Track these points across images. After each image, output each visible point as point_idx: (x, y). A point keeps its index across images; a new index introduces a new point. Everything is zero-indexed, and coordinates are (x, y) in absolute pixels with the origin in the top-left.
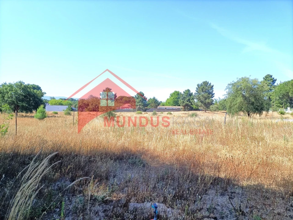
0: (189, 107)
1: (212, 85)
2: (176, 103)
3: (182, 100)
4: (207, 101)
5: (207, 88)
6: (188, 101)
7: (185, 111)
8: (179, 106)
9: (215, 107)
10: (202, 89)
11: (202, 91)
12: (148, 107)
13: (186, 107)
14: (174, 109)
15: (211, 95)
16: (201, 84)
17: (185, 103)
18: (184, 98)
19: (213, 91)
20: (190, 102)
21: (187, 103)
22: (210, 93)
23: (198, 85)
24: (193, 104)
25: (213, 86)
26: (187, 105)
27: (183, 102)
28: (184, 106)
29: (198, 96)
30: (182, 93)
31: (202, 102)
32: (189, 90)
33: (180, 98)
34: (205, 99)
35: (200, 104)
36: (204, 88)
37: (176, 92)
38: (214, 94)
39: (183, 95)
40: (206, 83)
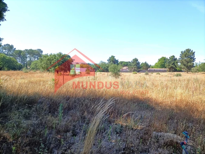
0: (173, 69)
1: (193, 51)
2: (163, 66)
3: (168, 64)
4: (189, 64)
5: (189, 54)
6: (172, 65)
7: (170, 72)
8: (166, 68)
9: (195, 69)
10: (185, 55)
11: (185, 56)
12: (141, 69)
13: (171, 69)
14: (161, 71)
15: (193, 59)
16: (185, 51)
17: (170, 66)
18: (170, 62)
19: (194, 56)
20: (174, 65)
21: (172, 66)
22: (191, 58)
23: (182, 52)
24: (177, 66)
25: (194, 53)
26: (172, 67)
27: (169, 65)
28: (170, 69)
29: (182, 60)
30: (168, 58)
31: (184, 65)
32: (174, 56)
33: (166, 62)
34: (188, 63)
35: (183, 66)
36: (186, 54)
37: (163, 57)
38: (195, 59)
39: (169, 60)
40: (188, 50)
